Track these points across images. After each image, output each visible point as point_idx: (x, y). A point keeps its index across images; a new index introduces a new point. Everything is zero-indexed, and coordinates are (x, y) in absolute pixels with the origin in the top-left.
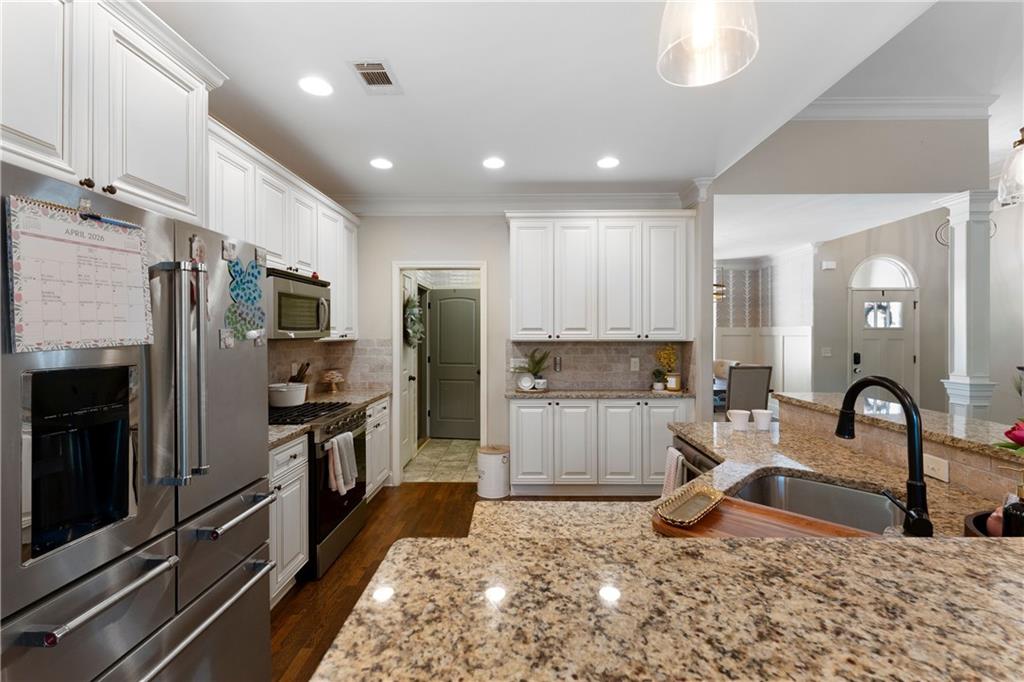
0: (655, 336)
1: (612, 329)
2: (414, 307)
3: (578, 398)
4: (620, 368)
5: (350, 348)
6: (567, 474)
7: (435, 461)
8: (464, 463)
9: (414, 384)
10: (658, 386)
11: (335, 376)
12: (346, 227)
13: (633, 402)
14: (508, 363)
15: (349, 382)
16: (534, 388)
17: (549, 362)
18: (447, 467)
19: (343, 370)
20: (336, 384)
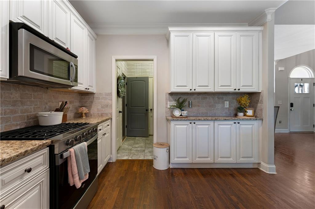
0: (243, 90)
1: (221, 86)
2: (122, 79)
3: (204, 120)
4: (219, 106)
5: (92, 97)
6: (199, 157)
7: (130, 147)
8: (143, 149)
9: (121, 114)
10: (241, 114)
11: (85, 110)
12: (89, 35)
13: (232, 122)
14: (167, 104)
15: (92, 113)
16: (181, 115)
17: (187, 103)
18: (136, 151)
19: (89, 108)
20: (85, 114)
